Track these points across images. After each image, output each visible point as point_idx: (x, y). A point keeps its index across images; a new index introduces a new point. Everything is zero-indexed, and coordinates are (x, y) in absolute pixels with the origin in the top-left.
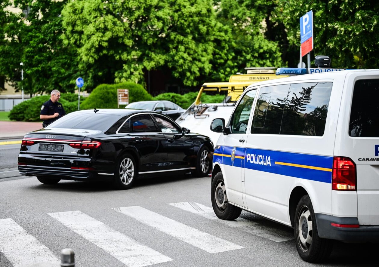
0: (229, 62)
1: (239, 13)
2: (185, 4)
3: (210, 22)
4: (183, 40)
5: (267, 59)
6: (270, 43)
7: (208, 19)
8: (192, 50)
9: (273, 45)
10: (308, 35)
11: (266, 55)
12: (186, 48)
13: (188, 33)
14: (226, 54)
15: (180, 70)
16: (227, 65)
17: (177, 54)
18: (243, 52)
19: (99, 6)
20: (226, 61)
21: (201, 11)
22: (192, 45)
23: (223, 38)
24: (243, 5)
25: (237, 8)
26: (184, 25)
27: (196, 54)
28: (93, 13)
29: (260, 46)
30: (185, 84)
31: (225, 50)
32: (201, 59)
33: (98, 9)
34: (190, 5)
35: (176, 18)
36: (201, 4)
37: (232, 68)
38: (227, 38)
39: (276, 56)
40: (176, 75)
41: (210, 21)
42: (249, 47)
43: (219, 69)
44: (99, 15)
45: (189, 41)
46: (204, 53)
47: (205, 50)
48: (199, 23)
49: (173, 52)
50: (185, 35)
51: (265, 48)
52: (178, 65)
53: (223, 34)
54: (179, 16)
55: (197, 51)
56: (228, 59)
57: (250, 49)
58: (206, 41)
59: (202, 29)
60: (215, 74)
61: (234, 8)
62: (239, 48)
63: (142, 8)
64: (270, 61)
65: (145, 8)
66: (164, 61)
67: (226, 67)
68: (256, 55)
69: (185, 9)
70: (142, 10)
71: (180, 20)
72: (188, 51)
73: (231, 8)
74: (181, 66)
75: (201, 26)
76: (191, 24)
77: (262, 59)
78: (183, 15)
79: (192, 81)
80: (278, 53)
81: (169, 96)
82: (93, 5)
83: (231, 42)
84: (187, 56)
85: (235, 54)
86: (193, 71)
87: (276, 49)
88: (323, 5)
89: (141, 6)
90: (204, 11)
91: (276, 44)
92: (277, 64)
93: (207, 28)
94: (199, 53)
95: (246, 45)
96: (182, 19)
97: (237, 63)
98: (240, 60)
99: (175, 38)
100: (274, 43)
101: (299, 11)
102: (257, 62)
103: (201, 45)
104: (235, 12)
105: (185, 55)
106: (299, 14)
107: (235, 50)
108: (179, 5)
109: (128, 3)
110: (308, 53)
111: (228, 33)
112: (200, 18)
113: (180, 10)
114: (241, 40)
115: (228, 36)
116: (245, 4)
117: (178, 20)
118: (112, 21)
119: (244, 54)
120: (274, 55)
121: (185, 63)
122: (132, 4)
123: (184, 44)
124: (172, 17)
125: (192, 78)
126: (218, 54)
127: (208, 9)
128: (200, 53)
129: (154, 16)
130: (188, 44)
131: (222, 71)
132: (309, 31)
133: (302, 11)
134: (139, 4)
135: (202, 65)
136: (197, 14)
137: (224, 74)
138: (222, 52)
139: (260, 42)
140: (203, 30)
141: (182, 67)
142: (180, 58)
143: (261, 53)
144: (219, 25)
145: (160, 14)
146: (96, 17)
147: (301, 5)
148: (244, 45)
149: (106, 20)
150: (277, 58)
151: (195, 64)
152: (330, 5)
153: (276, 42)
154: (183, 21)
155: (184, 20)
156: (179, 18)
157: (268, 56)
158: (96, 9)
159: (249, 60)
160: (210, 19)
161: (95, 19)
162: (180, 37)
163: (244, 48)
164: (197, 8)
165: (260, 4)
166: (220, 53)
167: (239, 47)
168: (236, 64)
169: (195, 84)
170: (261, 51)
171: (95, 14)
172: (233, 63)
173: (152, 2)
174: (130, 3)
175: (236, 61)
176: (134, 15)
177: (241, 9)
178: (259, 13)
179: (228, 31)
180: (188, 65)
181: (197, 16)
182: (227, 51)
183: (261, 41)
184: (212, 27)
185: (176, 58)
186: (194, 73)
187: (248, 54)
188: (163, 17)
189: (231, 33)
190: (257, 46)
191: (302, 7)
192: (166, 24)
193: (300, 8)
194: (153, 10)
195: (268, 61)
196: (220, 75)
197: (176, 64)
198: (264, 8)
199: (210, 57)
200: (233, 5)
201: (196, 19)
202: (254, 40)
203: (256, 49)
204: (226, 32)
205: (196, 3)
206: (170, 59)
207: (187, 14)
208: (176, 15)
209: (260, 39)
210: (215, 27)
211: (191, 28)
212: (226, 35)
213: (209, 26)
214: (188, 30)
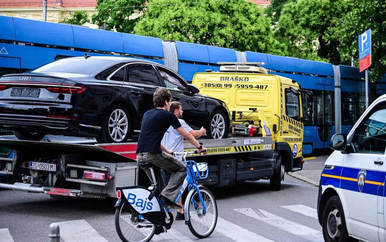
1: (295, 31)
2: (246, 23)
3: (268, 40)
6: (322, 60)
7: (266, 36)
9: (325, 62)
10: (367, 52)
19: (167, 24)
21: (260, 30)
24: (298, 25)
25: (293, 27)
26: (244, 42)
28: (162, 30)
33: (167, 27)
34: (250, 24)
35: (238, 36)
36: (260, 23)
41: (269, 38)
44: (167, 32)
48: (258, 40)
53: (279, 51)
54: (241, 34)
59: (261, 46)
61: (290, 27)
63: (207, 27)
65: (209, 27)
69: (246, 28)
70: (207, 28)
71: (241, 38)
73: (288, 27)
75: (260, 43)
76: (251, 41)
78: (244, 33)
82: (163, 22)
88: (377, 25)
89: (206, 24)
90: (263, 30)
91: (328, 61)
93: (265, 45)
96: (243, 37)
100: (326, 60)
101: (355, 30)
104: (291, 31)
106: (354, 33)
108: (241, 24)
109: (194, 21)
110: (366, 69)
111: (284, 50)
112: (259, 36)
113: (241, 28)
114: (297, 57)
115: (285, 53)
116: (300, 23)
117: (239, 38)
118: (179, 37)
122: (197, 22)
124: (234, 34)
127: (267, 27)
129: (218, 33)
132: (367, 48)
133: (357, 30)
134: (204, 23)
136: (257, 32)
144: (277, 42)
145: (223, 31)
146: (165, 34)
147: (357, 24)
149: (174, 37)
152: (383, 25)
153: (328, 59)
154: (243, 39)
155: (245, 37)
156: (240, 35)
158: (165, 26)
160: (269, 37)
161: (164, 36)
164: (257, 27)
165: (314, 24)
171: (164, 31)
173: (216, 21)
174: (195, 22)
176: (199, 33)
177: (296, 28)
178: (313, 32)
179: (285, 48)
181: (256, 34)
183: (315, 58)
184: (270, 44)
188: (226, 34)
189: (287, 50)
191: (357, 26)
192: (228, 41)
193: (355, 27)
194: (216, 28)
198: (318, 28)
200: (290, 24)
201: (256, 37)
202: (308, 57)
205: (256, 22)
207: (248, 32)
208: (238, 32)
209: (314, 56)
210: (273, 44)
211: (251, 45)
212: (282, 52)
213: (268, 43)
214: (248, 47)
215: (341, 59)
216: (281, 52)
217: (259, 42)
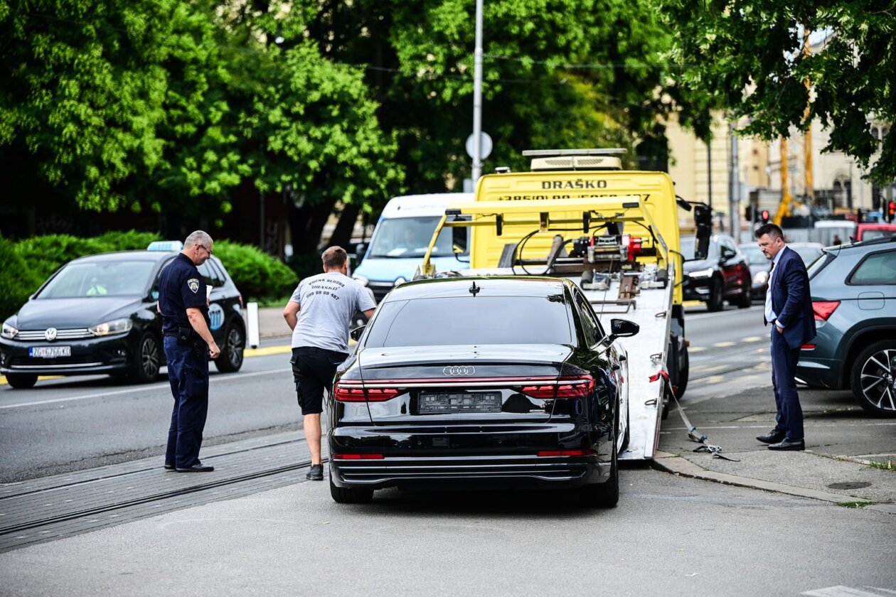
0: (214, 133)
4: (72, 60)
5: (332, 121)
6: (339, 70)
8: (103, 92)
9: (350, 78)
11: (331, 111)
12: (85, 87)
13: (90, 39)
14: (200, 106)
15: (66, 158)
16: (205, 141)
17: (54, 105)
18: (256, 99)
20: (202, 129)
22: (104, 77)
23: (191, 55)
26: (76, 10)
27: (116, 107)
29: (308, 79)
30: (81, 203)
31: (199, 93)
32: (131, 122)
37: (222, 150)
38: (202, 55)
39: (360, 112)
40: (54, 175)
42: (275, 85)
43: (180, 155)
45: (91, 65)
46: (140, 104)
47: (143, 94)
48: (123, 5)
49: (42, 99)
50: (80, 43)
51: (327, 87)
52: (59, 144)
53: (187, 40)
55: (117, 94)
56: (208, 123)
57: (277, 91)
58: (143, 65)
59: (132, 24)
60: (166, 170)
62: (243, 86)
64: (343, 131)
66: (12, 130)
67: (204, 150)
68: (299, 108)
72: (89, 95)
74: (70, 145)
75: (128, 15)
76: (100, 9)
77: (318, 124)
79: (105, 195)
80: (367, 104)
81: (57, 244)
83: (216, 67)
84: (90, 111)
85: (229, 105)
86: (109, 161)
87: (361, 90)
91: (360, 75)
92: (366, 139)
93: (147, 20)
94: (125, 103)
95: (264, 75)
97: (239, 134)
98: (249, 125)
99: (48, 52)
100: (353, 70)
102: (299, 133)
103: (127, 76)
105: (83, 110)
107: (228, 92)
111: (204, 37)
114: (248, 61)
115: (205, 48)
119: (260, 106)
120: (355, 109)
121: (81, 134)
123: (79, 71)
125: (105, 184)
126: (175, 106)
128: (127, 100)
130: (88, 72)
131: (190, 161)
135: (136, 143)
137: (198, 169)
138: (188, 98)
139: (309, 67)
140: (137, 27)
141: (74, 150)
142: (66, 121)
143: (313, 104)
148: (256, 75)
150: (362, 120)
151: (113, 136)
153: (359, 69)
157: (335, 113)
159: (277, 126)
162: (64, 51)
163: (259, 88)
166: (183, 102)
167: (243, 82)
168: (232, 138)
169: (113, 204)
170: (315, 96)
172: (226, 135)
175: (234, 129)
179: (204, 30)
180: (91, 142)
182: (204, 94)
183: (313, 65)
184: (161, 18)
185: (54, 119)
186: (112, 167)
187: (273, 107)
189: (213, 37)
190: (299, 81)
195: (337, 128)
196: (185, 175)
197: (53, 141)
199: (158, 114)
202: (290, 62)
203: (298, 90)
204: (197, 33)
206: (32, 122)
209: (308, 58)
210: (171, 17)
211: (97, 22)
212: (197, 44)
213: (154, 14)
214: (90, 27)
215: (402, 69)
216: (192, 45)
217: (126, 12)
